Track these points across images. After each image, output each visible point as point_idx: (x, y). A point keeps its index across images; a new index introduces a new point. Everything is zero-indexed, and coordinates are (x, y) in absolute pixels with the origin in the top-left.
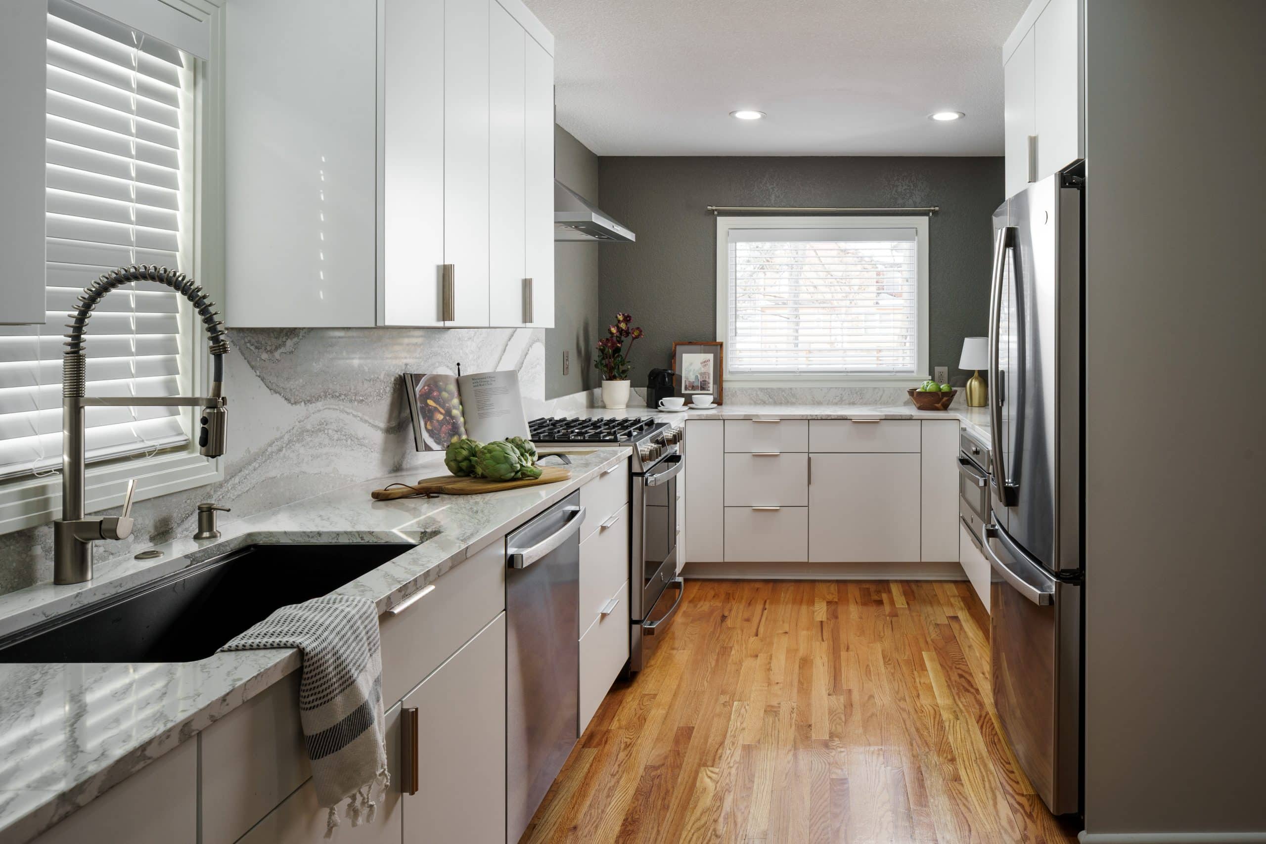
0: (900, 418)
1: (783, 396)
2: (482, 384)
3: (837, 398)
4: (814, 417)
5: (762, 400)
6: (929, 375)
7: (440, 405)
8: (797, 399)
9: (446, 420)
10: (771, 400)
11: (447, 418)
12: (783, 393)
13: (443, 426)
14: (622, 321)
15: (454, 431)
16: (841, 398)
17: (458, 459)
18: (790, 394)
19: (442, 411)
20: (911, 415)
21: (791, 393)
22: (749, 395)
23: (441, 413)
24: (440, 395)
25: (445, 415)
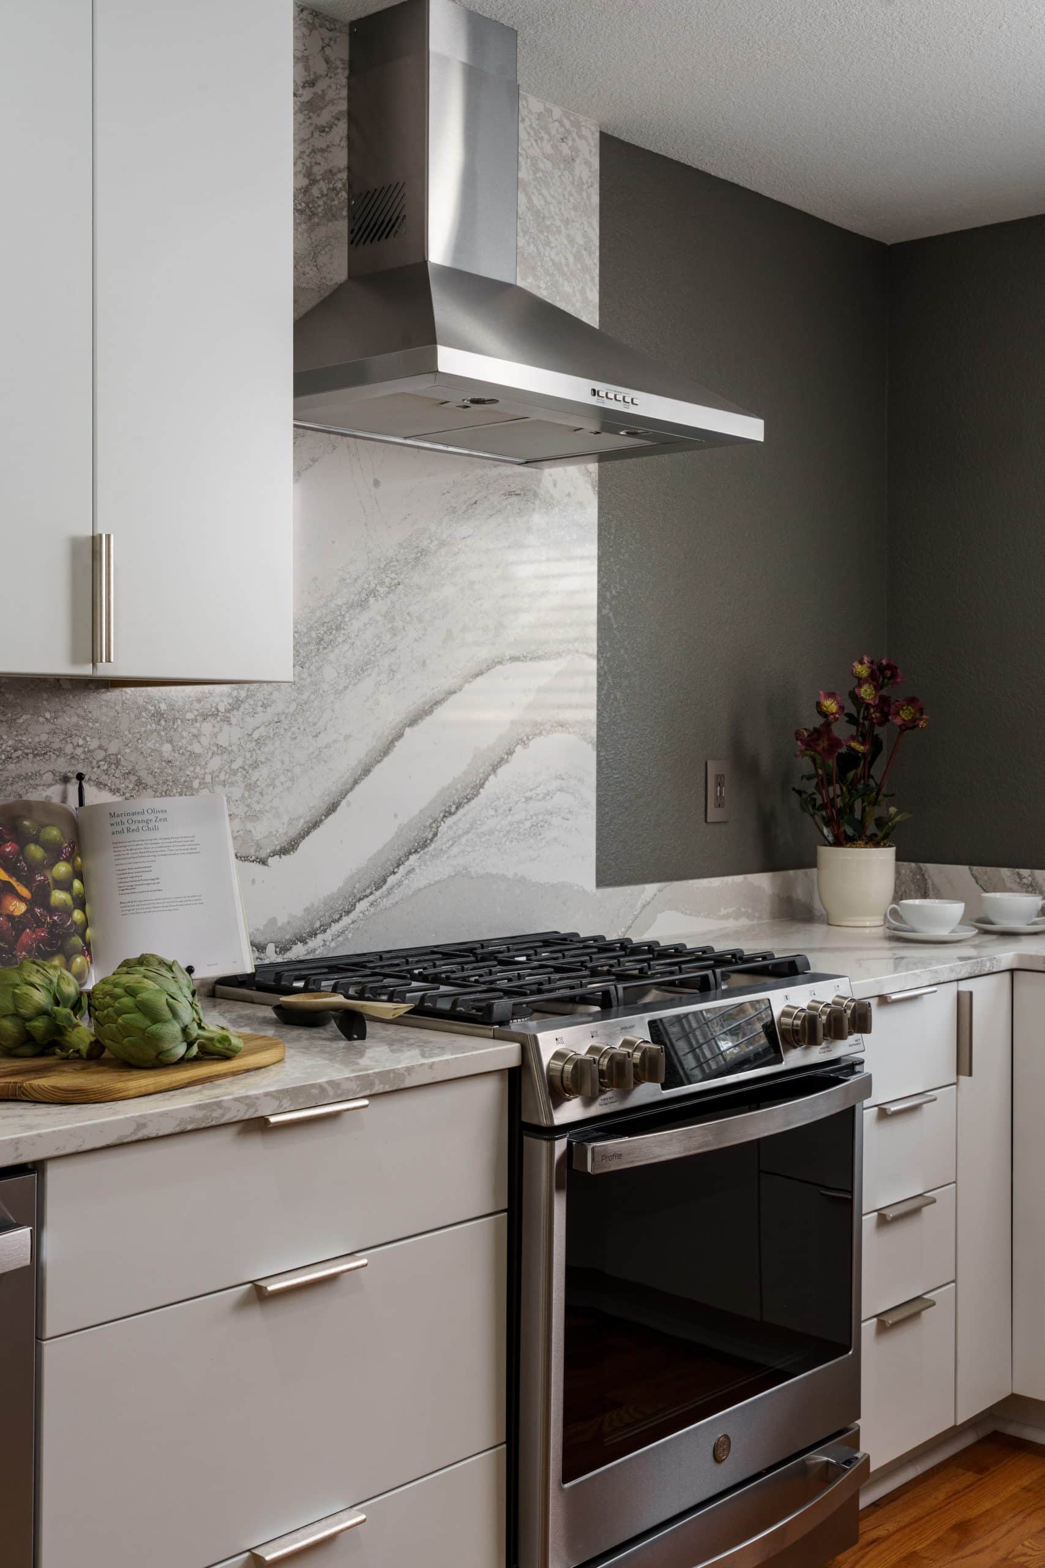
2: (134, 827)
7: (20, 879)
9: (34, 915)
11: (38, 910)
13: (24, 930)
14: (866, 681)
15: (51, 945)
17: (22, 1011)
19: (24, 892)
23: (21, 898)
24: (22, 850)
25: (31, 904)
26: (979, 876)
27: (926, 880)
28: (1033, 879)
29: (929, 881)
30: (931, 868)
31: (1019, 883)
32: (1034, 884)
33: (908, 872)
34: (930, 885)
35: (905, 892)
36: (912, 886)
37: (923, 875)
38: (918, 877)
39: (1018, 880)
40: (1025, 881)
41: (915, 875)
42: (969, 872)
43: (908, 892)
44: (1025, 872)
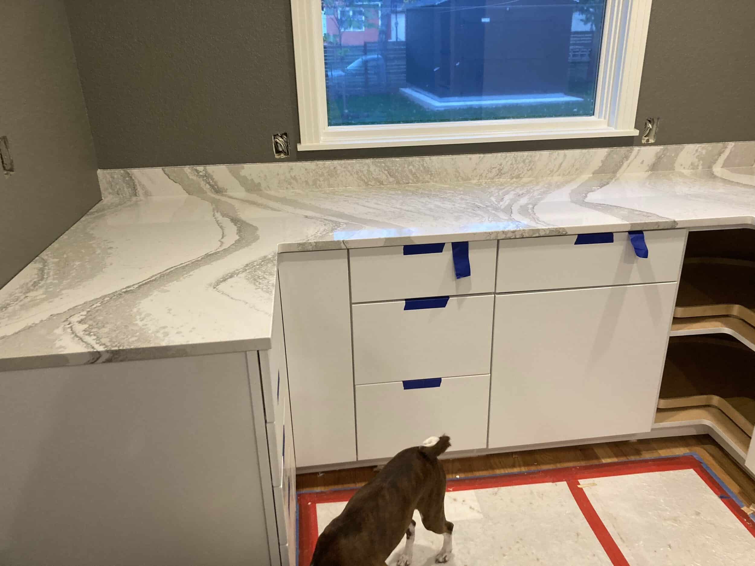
0: (656, 227)
1: (411, 171)
3: (494, 170)
4: (509, 235)
5: (377, 180)
6: (636, 127)
8: (431, 175)
10: (391, 179)
12: (411, 167)
16: (500, 170)
18: (421, 168)
20: (675, 222)
21: (423, 165)
22: (357, 173)
26: (169, 174)
27: (133, 180)
28: (206, 172)
29: (136, 181)
30: (136, 172)
31: (197, 175)
32: (207, 175)
33: (119, 176)
34: (137, 183)
35: (120, 189)
36: (124, 185)
37: (131, 177)
38: (127, 179)
39: (196, 174)
40: (201, 174)
41: (125, 177)
42: (162, 172)
43: (122, 189)
44: (200, 168)
